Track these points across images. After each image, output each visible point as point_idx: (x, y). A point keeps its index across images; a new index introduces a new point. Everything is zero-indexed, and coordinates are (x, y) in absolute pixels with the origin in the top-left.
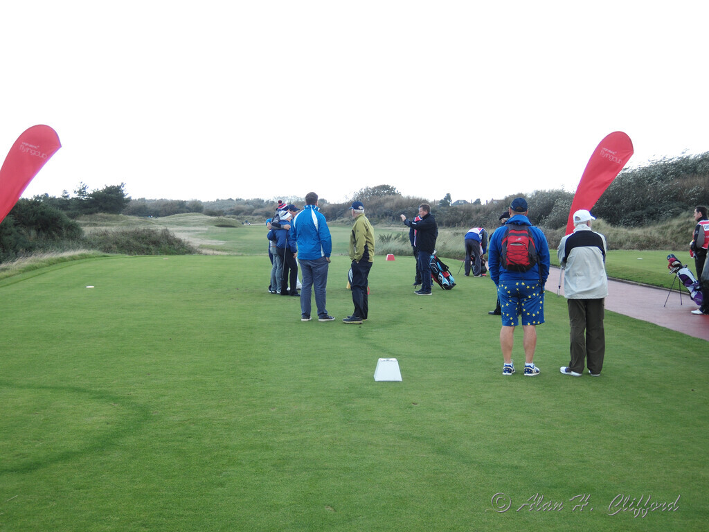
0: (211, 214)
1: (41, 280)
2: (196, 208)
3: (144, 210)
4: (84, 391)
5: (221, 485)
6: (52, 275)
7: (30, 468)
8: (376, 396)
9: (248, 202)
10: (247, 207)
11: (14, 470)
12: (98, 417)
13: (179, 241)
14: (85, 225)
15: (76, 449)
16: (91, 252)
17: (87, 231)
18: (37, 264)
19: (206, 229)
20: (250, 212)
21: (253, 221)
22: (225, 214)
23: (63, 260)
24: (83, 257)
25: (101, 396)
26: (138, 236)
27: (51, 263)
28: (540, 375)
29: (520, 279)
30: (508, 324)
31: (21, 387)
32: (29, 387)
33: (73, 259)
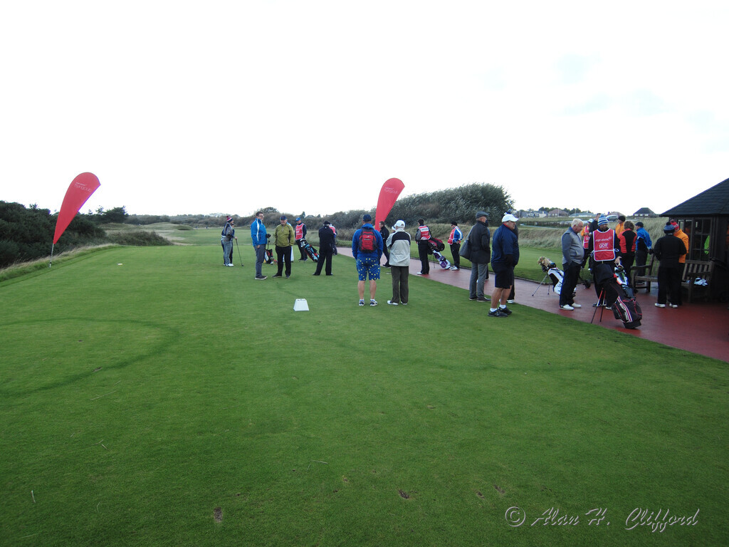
0: (175, 223)
1: (89, 261)
2: (166, 219)
3: (137, 221)
4: (137, 322)
5: (233, 369)
6: (96, 258)
7: (122, 365)
8: (298, 319)
9: (195, 216)
10: (195, 219)
11: (113, 367)
12: (151, 336)
13: (162, 238)
14: (106, 229)
15: (145, 354)
16: (115, 245)
17: (108, 233)
18: (85, 252)
19: (173, 231)
20: (196, 222)
21: (199, 226)
22: (182, 223)
23: (99, 250)
24: (110, 247)
25: (149, 324)
26: (138, 235)
27: (93, 251)
28: (378, 305)
29: (369, 257)
30: (362, 279)
31: (100, 321)
32: (105, 321)
33: (105, 248)
